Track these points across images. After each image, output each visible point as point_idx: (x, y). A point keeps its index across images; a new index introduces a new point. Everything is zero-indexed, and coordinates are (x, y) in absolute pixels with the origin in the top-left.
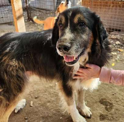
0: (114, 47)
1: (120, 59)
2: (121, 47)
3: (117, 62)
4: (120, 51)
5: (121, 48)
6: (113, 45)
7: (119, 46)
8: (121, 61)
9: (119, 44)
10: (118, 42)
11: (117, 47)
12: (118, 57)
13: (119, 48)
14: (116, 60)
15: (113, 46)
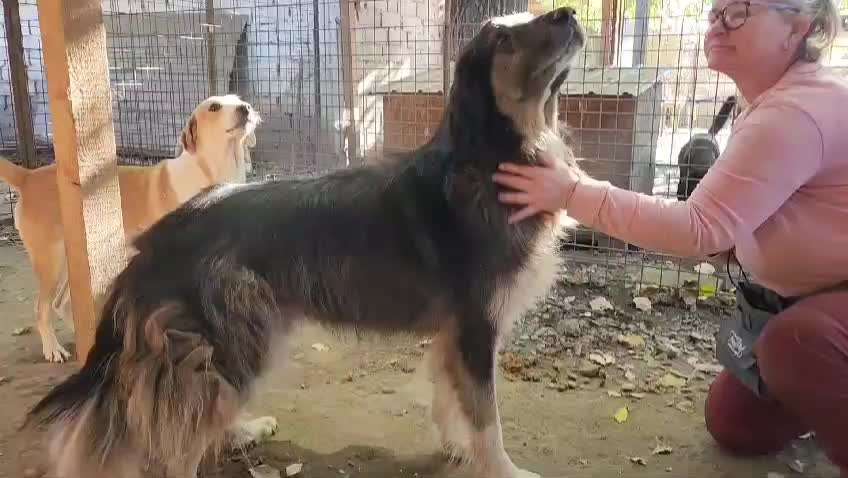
0: (592, 324)
1: (642, 385)
2: (623, 326)
3: (634, 400)
4: (624, 344)
5: (627, 329)
6: (583, 317)
7: (610, 321)
8: (651, 392)
9: (608, 313)
10: (600, 303)
11: (608, 327)
12: (629, 375)
13: (618, 328)
14: (626, 391)
15: (583, 322)
